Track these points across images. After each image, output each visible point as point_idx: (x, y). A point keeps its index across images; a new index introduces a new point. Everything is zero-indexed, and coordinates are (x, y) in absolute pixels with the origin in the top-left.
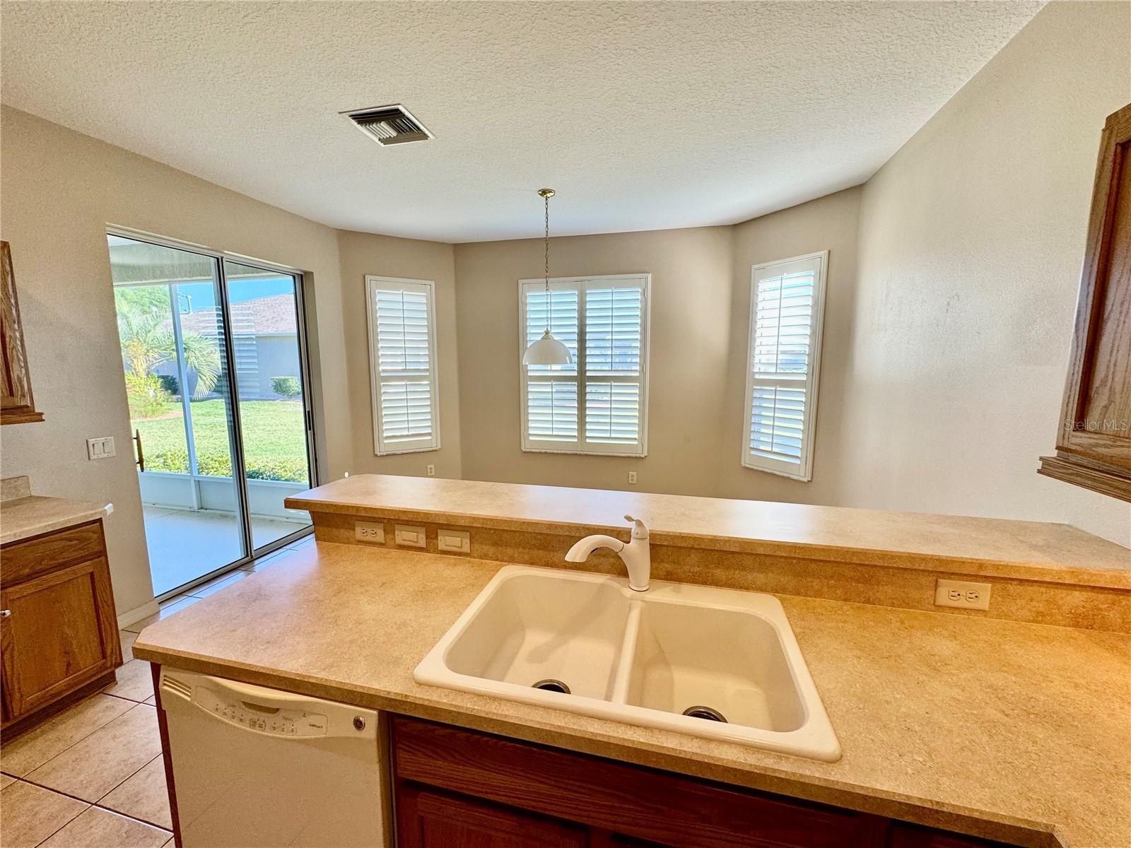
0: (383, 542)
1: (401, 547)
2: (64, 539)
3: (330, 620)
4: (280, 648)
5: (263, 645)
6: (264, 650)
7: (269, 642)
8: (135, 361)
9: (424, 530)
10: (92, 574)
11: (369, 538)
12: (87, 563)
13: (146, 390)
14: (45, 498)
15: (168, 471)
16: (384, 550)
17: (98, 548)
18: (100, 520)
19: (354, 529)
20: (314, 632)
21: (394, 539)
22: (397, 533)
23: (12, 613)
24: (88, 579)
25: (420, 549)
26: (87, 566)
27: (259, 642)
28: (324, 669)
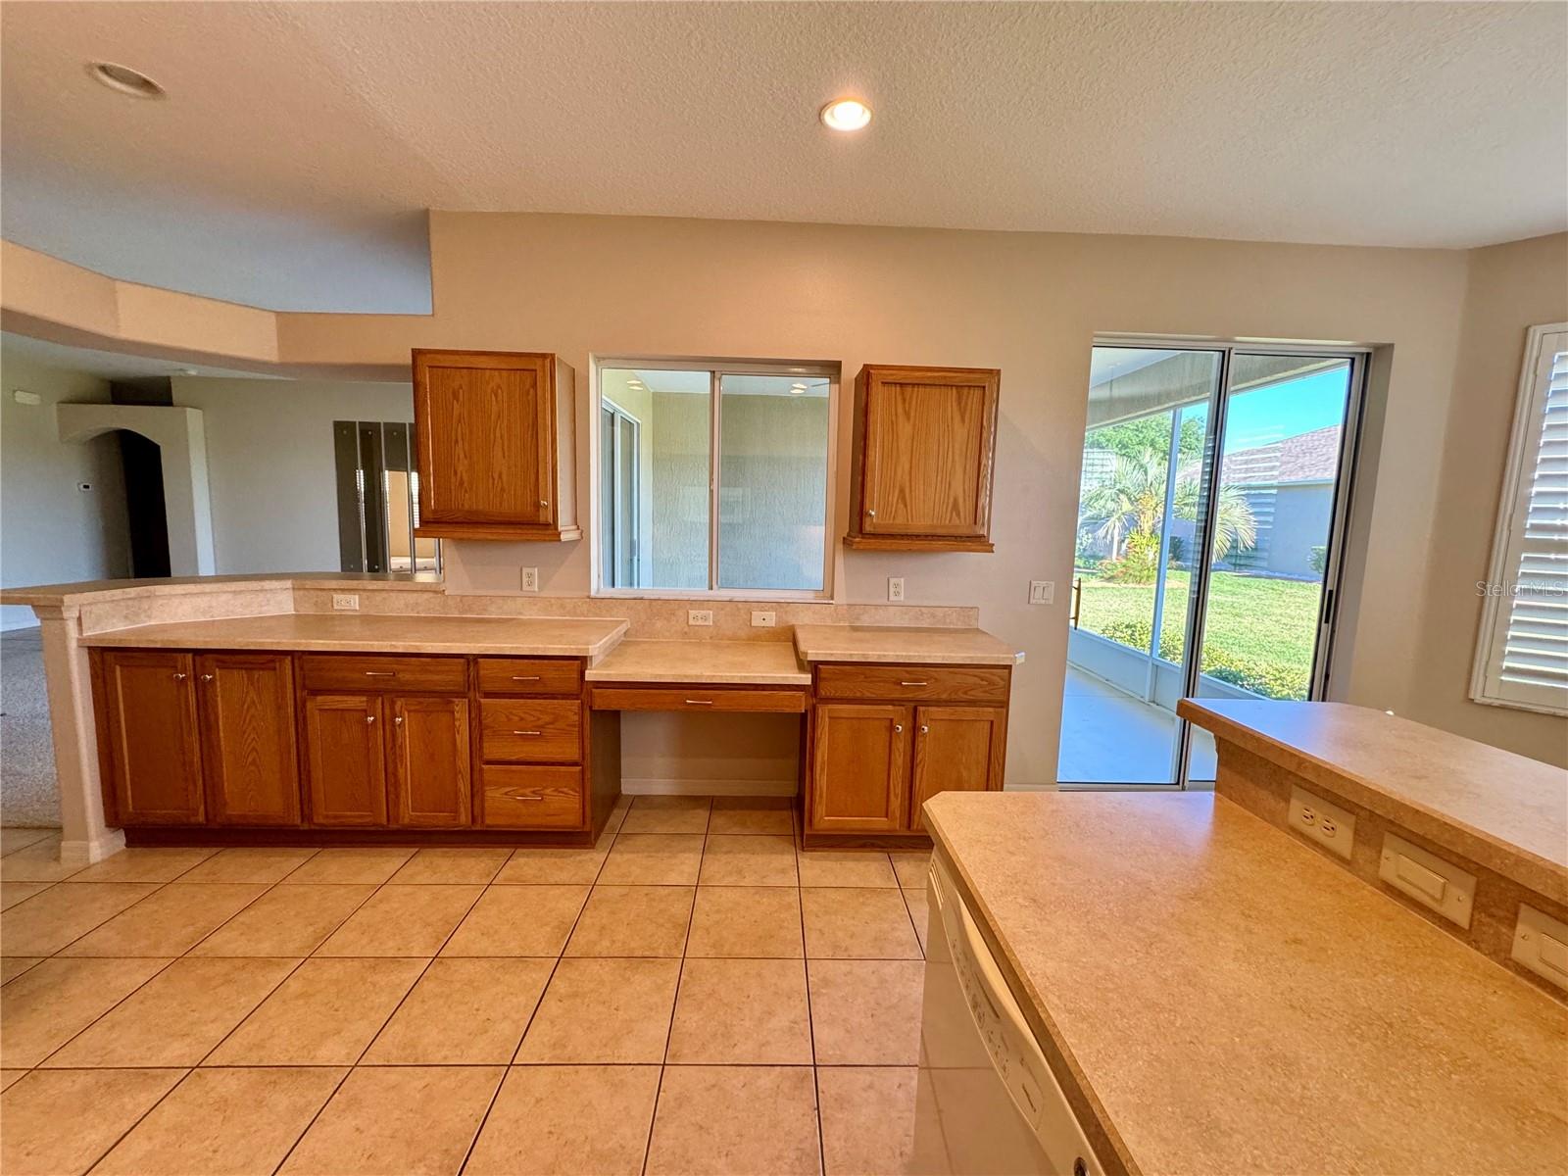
0: (1349, 857)
1: (1389, 889)
2: (975, 676)
3: (1141, 935)
4: (1041, 920)
5: (1025, 898)
6: (1021, 906)
7: (1035, 901)
8: (1142, 516)
9: (1472, 881)
10: (992, 722)
11: (1317, 833)
12: (991, 710)
13: (1146, 552)
14: (984, 633)
15: (1132, 646)
16: (1347, 876)
17: (1001, 698)
18: (1009, 667)
19: (1287, 801)
20: (1104, 935)
21: (1377, 862)
22: (1386, 852)
23: (929, 729)
24: (987, 726)
25: (1451, 926)
26: (989, 712)
27: (1023, 891)
28: (1070, 1012)
